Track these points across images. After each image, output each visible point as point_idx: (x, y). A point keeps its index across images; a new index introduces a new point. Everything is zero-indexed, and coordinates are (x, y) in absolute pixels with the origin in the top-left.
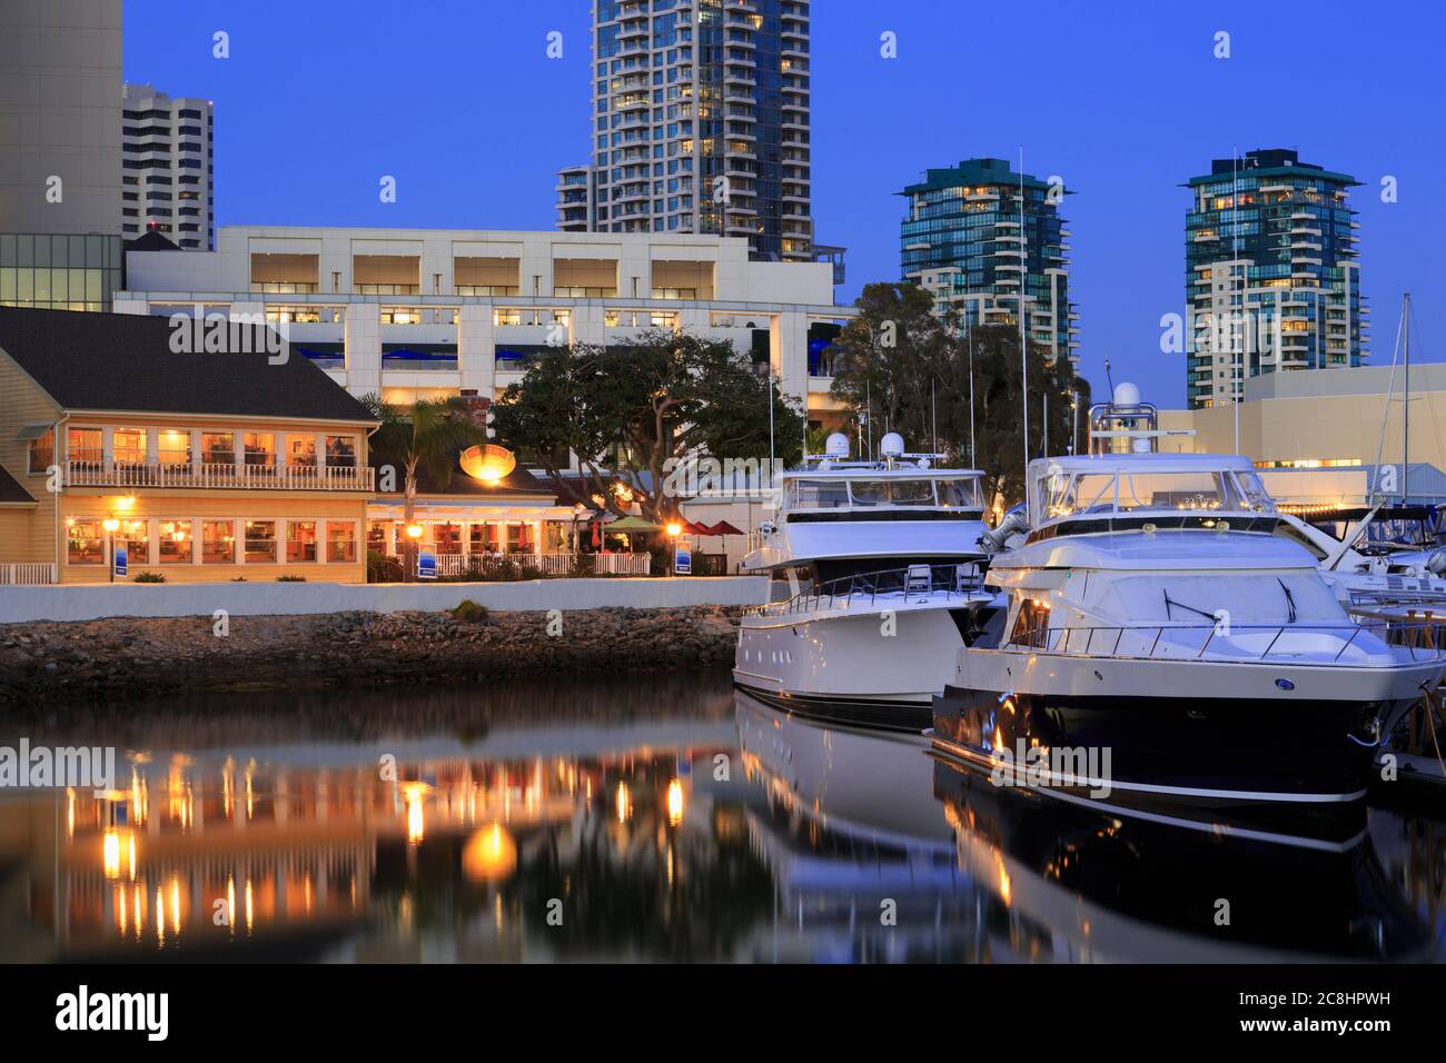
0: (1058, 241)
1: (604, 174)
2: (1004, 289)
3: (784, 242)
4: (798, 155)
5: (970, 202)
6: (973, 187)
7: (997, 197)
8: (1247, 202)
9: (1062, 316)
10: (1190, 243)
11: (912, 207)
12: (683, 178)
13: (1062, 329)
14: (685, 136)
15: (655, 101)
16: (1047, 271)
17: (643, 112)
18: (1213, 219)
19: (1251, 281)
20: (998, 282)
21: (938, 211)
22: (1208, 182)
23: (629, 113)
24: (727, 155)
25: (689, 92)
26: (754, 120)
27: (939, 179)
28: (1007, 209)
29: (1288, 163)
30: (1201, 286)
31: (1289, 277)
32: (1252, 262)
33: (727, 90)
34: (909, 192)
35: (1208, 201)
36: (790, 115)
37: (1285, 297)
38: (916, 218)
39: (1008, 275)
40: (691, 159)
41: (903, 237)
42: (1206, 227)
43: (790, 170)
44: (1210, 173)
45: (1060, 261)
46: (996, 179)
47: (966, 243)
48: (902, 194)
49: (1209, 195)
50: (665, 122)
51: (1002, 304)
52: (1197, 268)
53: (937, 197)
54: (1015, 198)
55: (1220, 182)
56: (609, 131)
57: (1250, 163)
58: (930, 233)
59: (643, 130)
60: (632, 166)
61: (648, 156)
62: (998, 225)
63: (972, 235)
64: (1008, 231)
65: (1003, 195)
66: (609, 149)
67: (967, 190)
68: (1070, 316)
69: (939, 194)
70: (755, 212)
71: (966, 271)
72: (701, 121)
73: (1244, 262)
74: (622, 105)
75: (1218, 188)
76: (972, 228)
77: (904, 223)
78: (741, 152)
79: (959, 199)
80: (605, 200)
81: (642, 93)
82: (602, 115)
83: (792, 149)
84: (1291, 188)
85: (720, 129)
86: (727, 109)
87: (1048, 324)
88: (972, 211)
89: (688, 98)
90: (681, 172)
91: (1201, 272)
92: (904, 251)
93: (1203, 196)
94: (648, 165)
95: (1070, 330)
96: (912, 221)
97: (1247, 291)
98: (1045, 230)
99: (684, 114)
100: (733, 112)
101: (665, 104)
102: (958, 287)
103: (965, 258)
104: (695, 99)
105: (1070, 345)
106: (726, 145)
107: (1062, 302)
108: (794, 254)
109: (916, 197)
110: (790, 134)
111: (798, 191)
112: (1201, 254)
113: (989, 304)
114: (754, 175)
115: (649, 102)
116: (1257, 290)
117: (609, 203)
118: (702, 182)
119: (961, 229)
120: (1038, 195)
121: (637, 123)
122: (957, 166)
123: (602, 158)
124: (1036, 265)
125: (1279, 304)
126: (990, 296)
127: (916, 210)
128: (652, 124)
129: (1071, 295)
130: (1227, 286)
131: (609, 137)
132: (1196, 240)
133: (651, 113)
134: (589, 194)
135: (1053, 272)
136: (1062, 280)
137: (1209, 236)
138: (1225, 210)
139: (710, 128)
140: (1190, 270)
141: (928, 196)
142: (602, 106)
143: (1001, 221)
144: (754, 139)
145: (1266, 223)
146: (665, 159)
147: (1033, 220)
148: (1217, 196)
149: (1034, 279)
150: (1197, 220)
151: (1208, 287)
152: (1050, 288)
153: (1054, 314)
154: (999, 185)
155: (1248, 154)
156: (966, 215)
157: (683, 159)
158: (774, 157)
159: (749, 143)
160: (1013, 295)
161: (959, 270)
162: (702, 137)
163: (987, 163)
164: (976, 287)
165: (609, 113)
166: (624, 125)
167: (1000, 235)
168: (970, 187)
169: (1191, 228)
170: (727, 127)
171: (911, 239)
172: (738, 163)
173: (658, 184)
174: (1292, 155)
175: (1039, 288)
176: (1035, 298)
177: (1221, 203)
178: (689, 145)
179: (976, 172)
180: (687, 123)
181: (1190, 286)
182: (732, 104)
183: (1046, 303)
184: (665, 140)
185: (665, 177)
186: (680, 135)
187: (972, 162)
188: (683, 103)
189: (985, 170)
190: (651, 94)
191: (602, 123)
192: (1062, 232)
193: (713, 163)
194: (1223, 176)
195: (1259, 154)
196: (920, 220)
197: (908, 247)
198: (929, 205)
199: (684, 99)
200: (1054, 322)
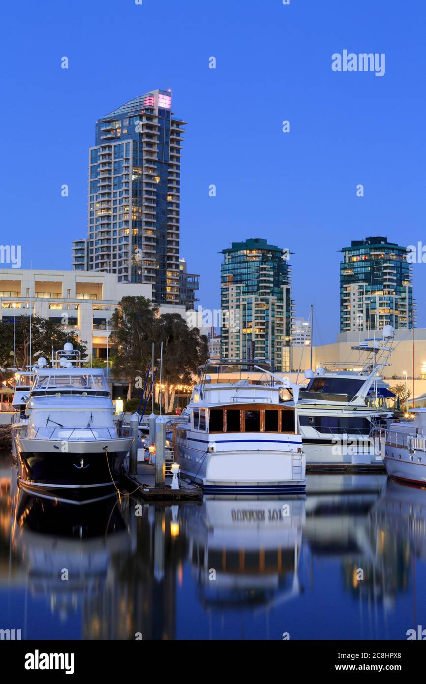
0: (287, 274)
1: (92, 242)
2: (263, 294)
3: (168, 272)
4: (174, 236)
5: (249, 257)
6: (251, 250)
7: (261, 255)
8: (365, 259)
9: (288, 305)
10: (342, 275)
11: (226, 258)
12: (125, 245)
13: (288, 311)
14: (126, 227)
15: (114, 212)
16: (282, 286)
17: (108, 217)
18: (351, 266)
19: (367, 292)
20: (261, 291)
21: (236, 260)
22: (349, 250)
23: (103, 217)
24: (144, 235)
25: (128, 209)
26: (155, 221)
27: (237, 247)
28: (264, 260)
29: (383, 243)
30: (346, 294)
31: (383, 290)
32: (367, 284)
33: (144, 208)
34: (224, 252)
35: (350, 258)
36: (171, 219)
37: (381, 299)
38: (227, 263)
39: (266, 287)
40: (128, 237)
41: (222, 271)
42: (349, 269)
43: (171, 242)
44: (350, 246)
45: (287, 282)
46: (260, 247)
47: (248, 274)
48: (221, 253)
49: (350, 255)
50: (117, 221)
51: (262, 300)
52: (344, 286)
53: (236, 254)
54: (269, 255)
55: (354, 250)
56: (95, 224)
57: (367, 242)
58: (233, 269)
59: (108, 224)
60: (104, 240)
61: (110, 235)
62: (261, 266)
63: (250, 270)
64: (265, 269)
65: (263, 254)
66: (94, 232)
67: (248, 251)
68: (291, 305)
69: (236, 253)
70: (155, 260)
71: (247, 286)
72: (133, 221)
73: (364, 284)
74: (100, 214)
75: (354, 253)
76: (250, 268)
77: (222, 265)
78: (150, 234)
79: (245, 255)
80: (92, 253)
81: (108, 209)
82: (91, 218)
83: (172, 234)
84: (384, 253)
85: (141, 225)
86: (144, 216)
87: (282, 309)
88: (250, 261)
89: (128, 211)
90: (124, 242)
91: (346, 288)
92: (222, 277)
93: (347, 256)
94: (110, 239)
95: (291, 311)
96: (226, 264)
97: (365, 296)
98: (281, 269)
99: (126, 218)
100: (146, 217)
101: (118, 214)
102: (244, 293)
103: (247, 280)
104: (130, 212)
105: (291, 317)
106: (143, 231)
107: (288, 299)
108: (172, 278)
109: (227, 254)
110: (171, 227)
111: (174, 251)
112: (347, 280)
113: (256, 299)
114: (155, 244)
115: (111, 212)
116: (369, 295)
117: (94, 255)
118: (133, 246)
119: (246, 268)
120: (278, 254)
121: (106, 221)
122: (244, 241)
123: (91, 236)
124: (277, 283)
125: (378, 302)
126: (257, 296)
127: (227, 260)
128: (112, 222)
129: (292, 297)
130: (357, 294)
131: (95, 227)
132: (344, 274)
133: (112, 217)
134: (86, 251)
135: (284, 287)
136: (288, 290)
137: (350, 272)
138: (356, 262)
139: (136, 224)
140: (342, 287)
141: (232, 254)
142: (92, 214)
143: (262, 265)
144: (155, 229)
145: (373, 268)
146: (117, 237)
147: (276, 265)
148: (353, 256)
149: (276, 289)
150: (346, 265)
151: (348, 294)
152: (283, 293)
153: (284, 304)
154: (261, 250)
155: (366, 239)
156: (247, 262)
157: (125, 237)
158: (164, 237)
159: (153, 230)
160: (267, 297)
161: (244, 285)
162: (133, 227)
163: (257, 240)
164: (252, 292)
165: (95, 217)
166: (101, 222)
167: (262, 271)
168: (250, 250)
169: (342, 269)
170: (144, 224)
171: (225, 272)
172: (148, 239)
173: (115, 248)
174: (385, 239)
175: (278, 293)
176: (276, 298)
177: (355, 259)
178: (128, 231)
179: (253, 244)
180: (127, 222)
181: (342, 293)
182: (146, 214)
183: (281, 300)
184: (117, 229)
185: (117, 244)
186: (124, 227)
187: (251, 240)
188: (125, 214)
189: (256, 243)
190: (112, 210)
191: (91, 221)
192: (288, 270)
193: (138, 239)
194: (355, 247)
195: (371, 239)
196: (229, 264)
197: (224, 275)
198: (232, 258)
199: (126, 211)
200: (285, 307)
